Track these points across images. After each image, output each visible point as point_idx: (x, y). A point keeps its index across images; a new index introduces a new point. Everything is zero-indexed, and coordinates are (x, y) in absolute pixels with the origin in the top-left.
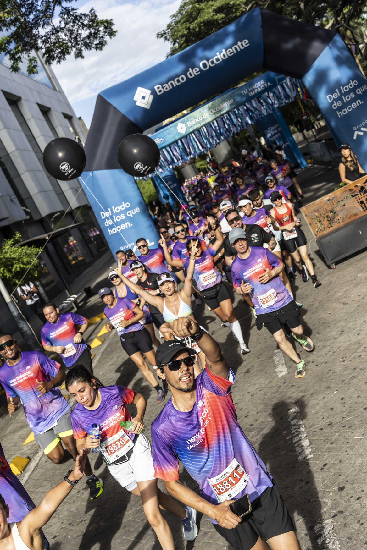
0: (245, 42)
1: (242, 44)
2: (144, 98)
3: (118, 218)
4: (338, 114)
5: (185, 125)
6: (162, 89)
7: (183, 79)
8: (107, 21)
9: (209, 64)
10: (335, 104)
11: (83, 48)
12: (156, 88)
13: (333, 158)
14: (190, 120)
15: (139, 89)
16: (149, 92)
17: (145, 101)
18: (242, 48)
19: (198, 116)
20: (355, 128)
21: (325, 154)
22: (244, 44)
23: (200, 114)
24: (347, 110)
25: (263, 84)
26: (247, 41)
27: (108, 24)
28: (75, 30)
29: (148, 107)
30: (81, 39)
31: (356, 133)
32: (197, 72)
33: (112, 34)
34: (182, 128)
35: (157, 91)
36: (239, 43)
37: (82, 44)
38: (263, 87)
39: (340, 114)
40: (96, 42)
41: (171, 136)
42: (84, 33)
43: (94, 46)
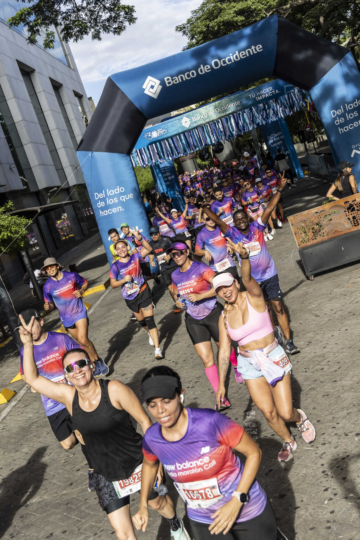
0: (259, 47)
1: (255, 49)
2: (152, 87)
3: (111, 201)
4: (340, 130)
5: (189, 120)
6: (172, 81)
7: (193, 74)
8: (128, 7)
9: (221, 63)
10: (338, 121)
11: (101, 30)
12: (166, 79)
13: (329, 172)
14: (195, 115)
15: (149, 78)
16: (158, 82)
17: (153, 91)
18: (255, 52)
19: (204, 112)
20: (353, 146)
21: (322, 168)
22: (257, 49)
23: (207, 111)
24: (348, 128)
25: (271, 91)
26: (261, 47)
27: (129, 10)
28: (95, 11)
29: (155, 97)
30: (101, 21)
31: (354, 151)
32: (208, 70)
33: (132, 20)
34: (186, 122)
35: (167, 82)
36: (253, 47)
37: (101, 26)
38: (270, 94)
39: (341, 130)
40: (115, 26)
41: (175, 128)
42: (105, 15)
43: (112, 29)
